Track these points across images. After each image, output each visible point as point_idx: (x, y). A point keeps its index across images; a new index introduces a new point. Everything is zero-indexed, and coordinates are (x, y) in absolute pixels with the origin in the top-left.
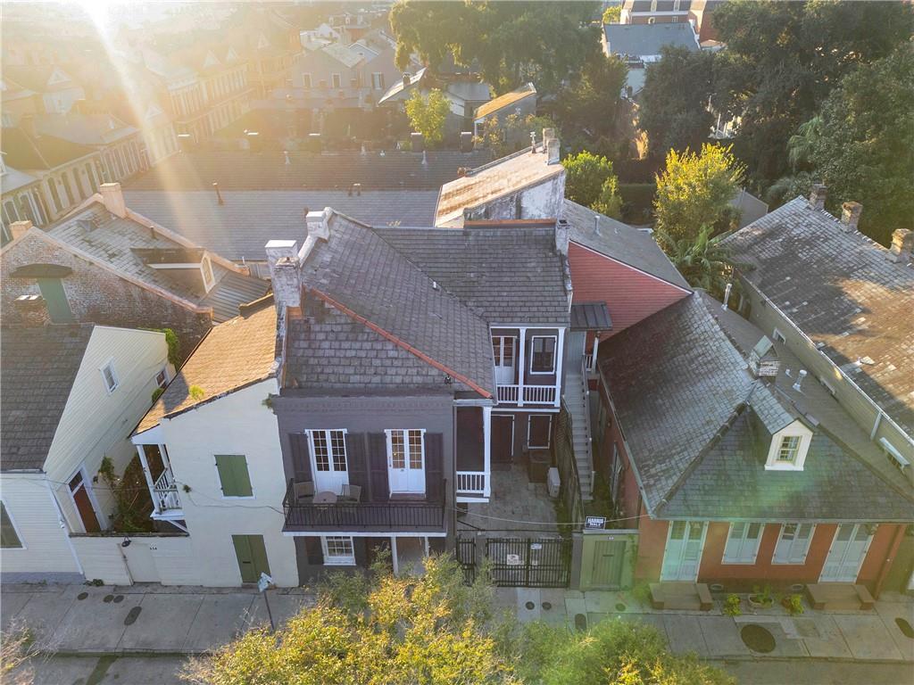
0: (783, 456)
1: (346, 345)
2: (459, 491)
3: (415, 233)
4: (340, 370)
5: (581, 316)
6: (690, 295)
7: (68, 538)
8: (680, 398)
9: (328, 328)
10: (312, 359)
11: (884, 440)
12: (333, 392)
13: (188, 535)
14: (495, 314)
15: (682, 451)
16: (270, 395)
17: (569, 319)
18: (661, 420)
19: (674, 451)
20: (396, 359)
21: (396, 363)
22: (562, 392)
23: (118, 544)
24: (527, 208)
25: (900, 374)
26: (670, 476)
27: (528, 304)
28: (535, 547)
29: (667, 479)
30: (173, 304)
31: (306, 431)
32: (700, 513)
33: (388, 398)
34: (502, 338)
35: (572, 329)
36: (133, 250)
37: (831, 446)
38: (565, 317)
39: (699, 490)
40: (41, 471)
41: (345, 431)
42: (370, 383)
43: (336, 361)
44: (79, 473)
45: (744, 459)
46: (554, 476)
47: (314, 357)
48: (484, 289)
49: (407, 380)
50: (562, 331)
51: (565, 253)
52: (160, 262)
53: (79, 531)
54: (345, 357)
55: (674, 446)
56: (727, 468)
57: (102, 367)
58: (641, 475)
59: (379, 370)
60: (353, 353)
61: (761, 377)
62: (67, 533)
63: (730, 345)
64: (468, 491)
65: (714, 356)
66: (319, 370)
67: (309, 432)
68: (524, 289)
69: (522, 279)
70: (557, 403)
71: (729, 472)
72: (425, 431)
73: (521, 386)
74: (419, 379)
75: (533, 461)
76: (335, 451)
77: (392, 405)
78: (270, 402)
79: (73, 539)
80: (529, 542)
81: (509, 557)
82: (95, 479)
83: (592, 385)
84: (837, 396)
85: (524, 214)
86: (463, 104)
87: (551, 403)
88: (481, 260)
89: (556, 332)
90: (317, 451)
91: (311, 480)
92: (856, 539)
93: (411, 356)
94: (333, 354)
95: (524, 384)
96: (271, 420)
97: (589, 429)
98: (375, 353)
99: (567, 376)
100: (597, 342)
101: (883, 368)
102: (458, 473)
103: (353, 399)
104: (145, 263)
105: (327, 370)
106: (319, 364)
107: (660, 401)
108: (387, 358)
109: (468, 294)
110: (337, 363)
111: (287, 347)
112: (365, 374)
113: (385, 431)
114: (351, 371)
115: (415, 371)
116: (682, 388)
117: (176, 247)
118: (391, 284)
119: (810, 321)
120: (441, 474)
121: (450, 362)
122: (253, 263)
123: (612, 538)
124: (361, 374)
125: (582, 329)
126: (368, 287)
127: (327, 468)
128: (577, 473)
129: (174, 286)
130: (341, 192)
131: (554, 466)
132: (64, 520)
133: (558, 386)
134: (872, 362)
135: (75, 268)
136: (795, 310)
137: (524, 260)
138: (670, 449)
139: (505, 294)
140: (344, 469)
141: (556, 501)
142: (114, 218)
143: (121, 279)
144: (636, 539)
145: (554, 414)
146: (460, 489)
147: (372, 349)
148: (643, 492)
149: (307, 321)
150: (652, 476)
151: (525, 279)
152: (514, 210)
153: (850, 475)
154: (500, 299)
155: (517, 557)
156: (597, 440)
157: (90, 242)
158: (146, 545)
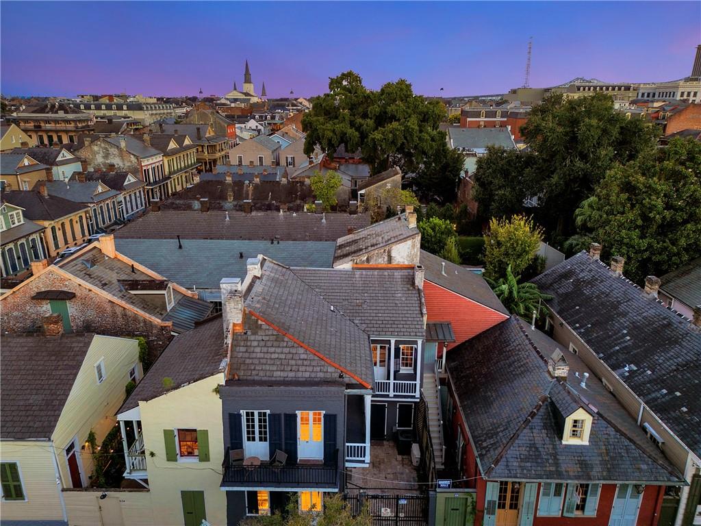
0: (574, 434)
1: (272, 350)
2: (347, 458)
3: (319, 272)
4: (268, 367)
5: (434, 332)
6: (508, 319)
7: (61, 492)
8: (503, 391)
9: (260, 338)
10: (248, 360)
11: (646, 424)
12: (261, 383)
13: (149, 491)
14: (373, 329)
15: (504, 430)
16: (218, 385)
17: (424, 334)
18: (490, 407)
19: (499, 430)
20: (306, 360)
21: (305, 363)
22: (421, 387)
23: (97, 497)
24: (395, 257)
25: (654, 377)
26: (496, 448)
27: (396, 322)
28: (403, 502)
29: (494, 450)
30: (145, 319)
31: (241, 411)
32: (518, 475)
33: (299, 388)
34: (379, 346)
35: (428, 341)
36: (119, 281)
37: (606, 427)
38: (422, 332)
39: (517, 458)
40: (50, 440)
41: (268, 412)
42: (287, 377)
43: (264, 361)
44: (73, 443)
45: (547, 436)
46: (415, 449)
47: (249, 358)
48: (366, 311)
49: (313, 375)
50: (420, 342)
51: (421, 287)
52: (137, 289)
53: (69, 487)
54: (271, 359)
55: (499, 426)
56: (536, 442)
57: (96, 365)
58: (476, 447)
59: (294, 368)
60: (276, 356)
61: (557, 377)
62: (60, 488)
63: (536, 354)
64: (354, 458)
65: (525, 361)
66: (253, 368)
67: (244, 412)
68: (394, 312)
69: (391, 305)
70: (417, 394)
71: (538, 446)
72: (324, 412)
73: (392, 381)
74: (321, 375)
75: (401, 439)
76: (260, 427)
77: (302, 393)
78: (218, 390)
79: (64, 493)
80: (398, 498)
81: (383, 510)
82: (83, 447)
83: (443, 382)
84: (614, 393)
85: (393, 261)
86: (350, 179)
87: (414, 394)
88: (363, 291)
89: (416, 343)
90: (248, 426)
91: (242, 447)
92: (631, 498)
93: (316, 358)
94: (263, 356)
95: (395, 379)
96: (217, 403)
97: (441, 414)
98: (291, 355)
99: (424, 375)
100: (445, 350)
101: (642, 373)
102: (347, 444)
103: (275, 388)
104: (126, 290)
105: (257, 368)
106: (252, 364)
107: (489, 393)
108: (300, 359)
109: (355, 315)
110: (265, 362)
111: (232, 351)
112: (283, 371)
113: (297, 412)
114: (275, 368)
115: (318, 369)
116: (504, 385)
117: (148, 279)
118: (302, 307)
119: (593, 338)
120: (335, 445)
121: (343, 363)
122: (201, 290)
123: (457, 495)
124: (281, 371)
125: (435, 341)
126: (287, 309)
127: (254, 439)
128: (432, 447)
129: (145, 306)
130: (266, 242)
131: (415, 442)
132: (60, 478)
133: (418, 382)
134: (635, 368)
135: (78, 294)
136: (583, 330)
137: (393, 292)
138: (496, 429)
139: (380, 315)
140: (266, 440)
141: (417, 469)
142: (107, 258)
143: (110, 301)
144: (474, 495)
145: (415, 402)
146: (348, 456)
147: (290, 353)
148: (478, 460)
149: (245, 333)
150: (484, 448)
151: (394, 305)
152: (386, 258)
153: (621, 449)
154: (377, 318)
155: (389, 510)
156: (447, 423)
157: (89, 275)
158: (117, 498)
